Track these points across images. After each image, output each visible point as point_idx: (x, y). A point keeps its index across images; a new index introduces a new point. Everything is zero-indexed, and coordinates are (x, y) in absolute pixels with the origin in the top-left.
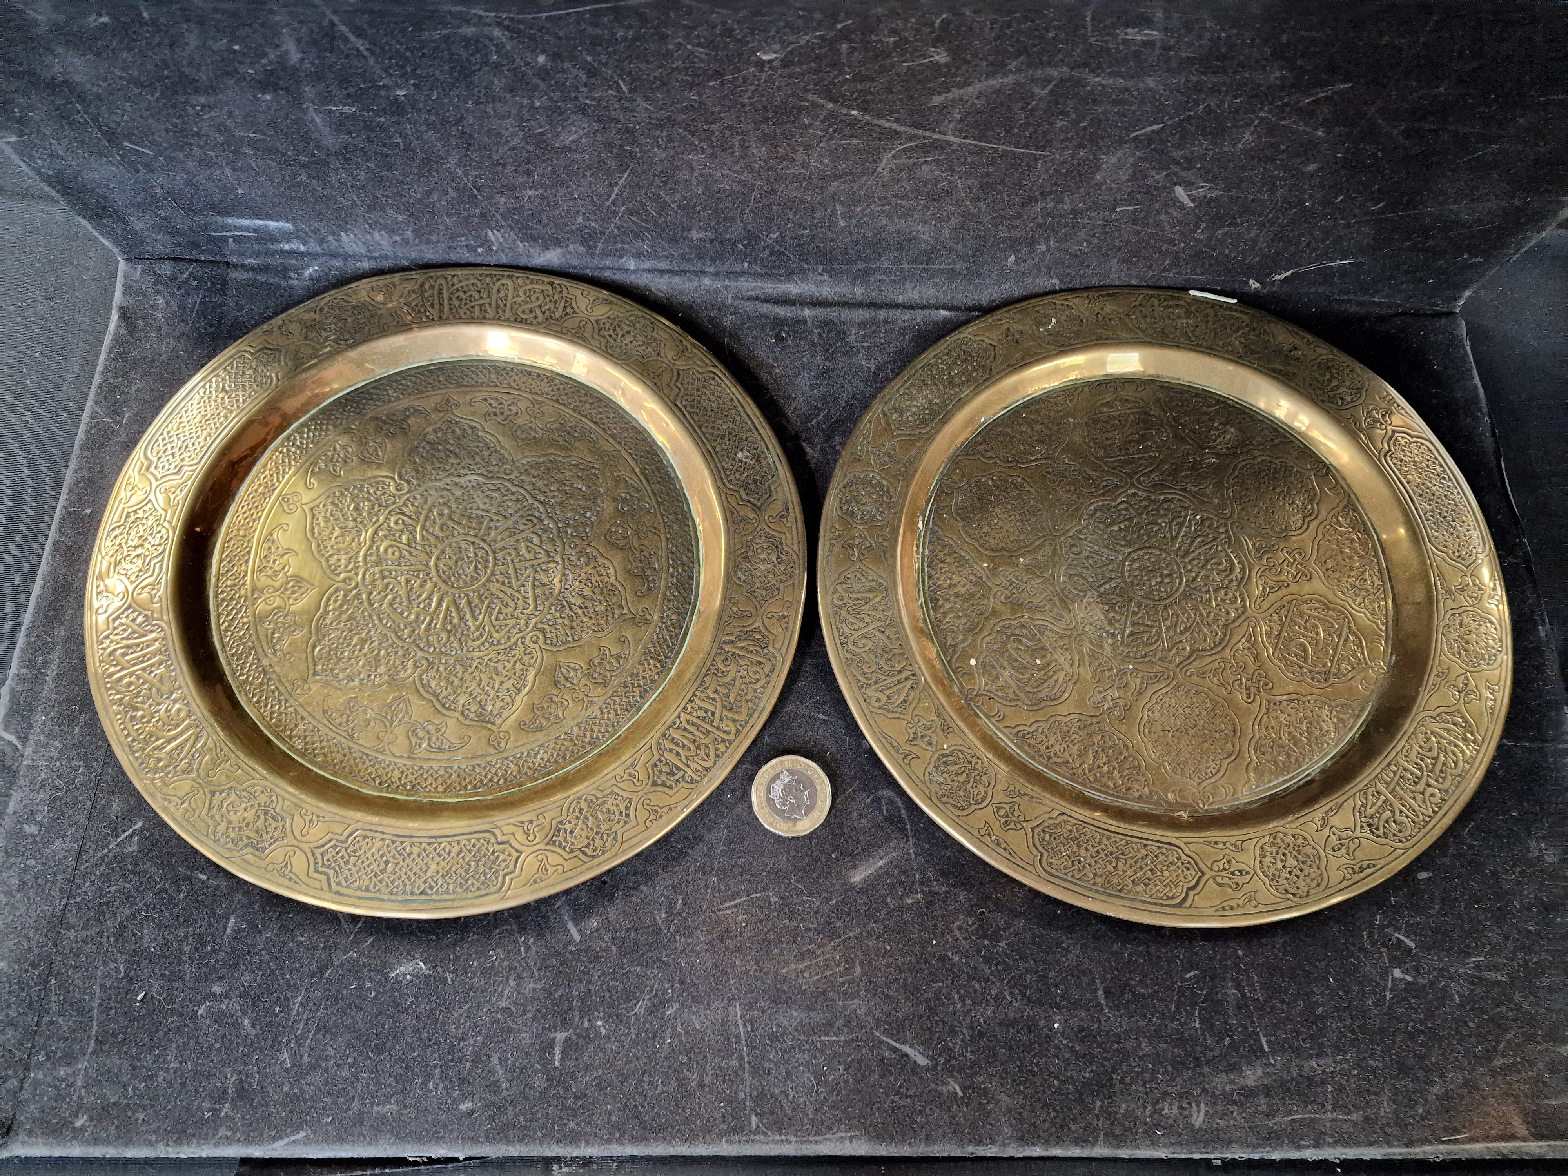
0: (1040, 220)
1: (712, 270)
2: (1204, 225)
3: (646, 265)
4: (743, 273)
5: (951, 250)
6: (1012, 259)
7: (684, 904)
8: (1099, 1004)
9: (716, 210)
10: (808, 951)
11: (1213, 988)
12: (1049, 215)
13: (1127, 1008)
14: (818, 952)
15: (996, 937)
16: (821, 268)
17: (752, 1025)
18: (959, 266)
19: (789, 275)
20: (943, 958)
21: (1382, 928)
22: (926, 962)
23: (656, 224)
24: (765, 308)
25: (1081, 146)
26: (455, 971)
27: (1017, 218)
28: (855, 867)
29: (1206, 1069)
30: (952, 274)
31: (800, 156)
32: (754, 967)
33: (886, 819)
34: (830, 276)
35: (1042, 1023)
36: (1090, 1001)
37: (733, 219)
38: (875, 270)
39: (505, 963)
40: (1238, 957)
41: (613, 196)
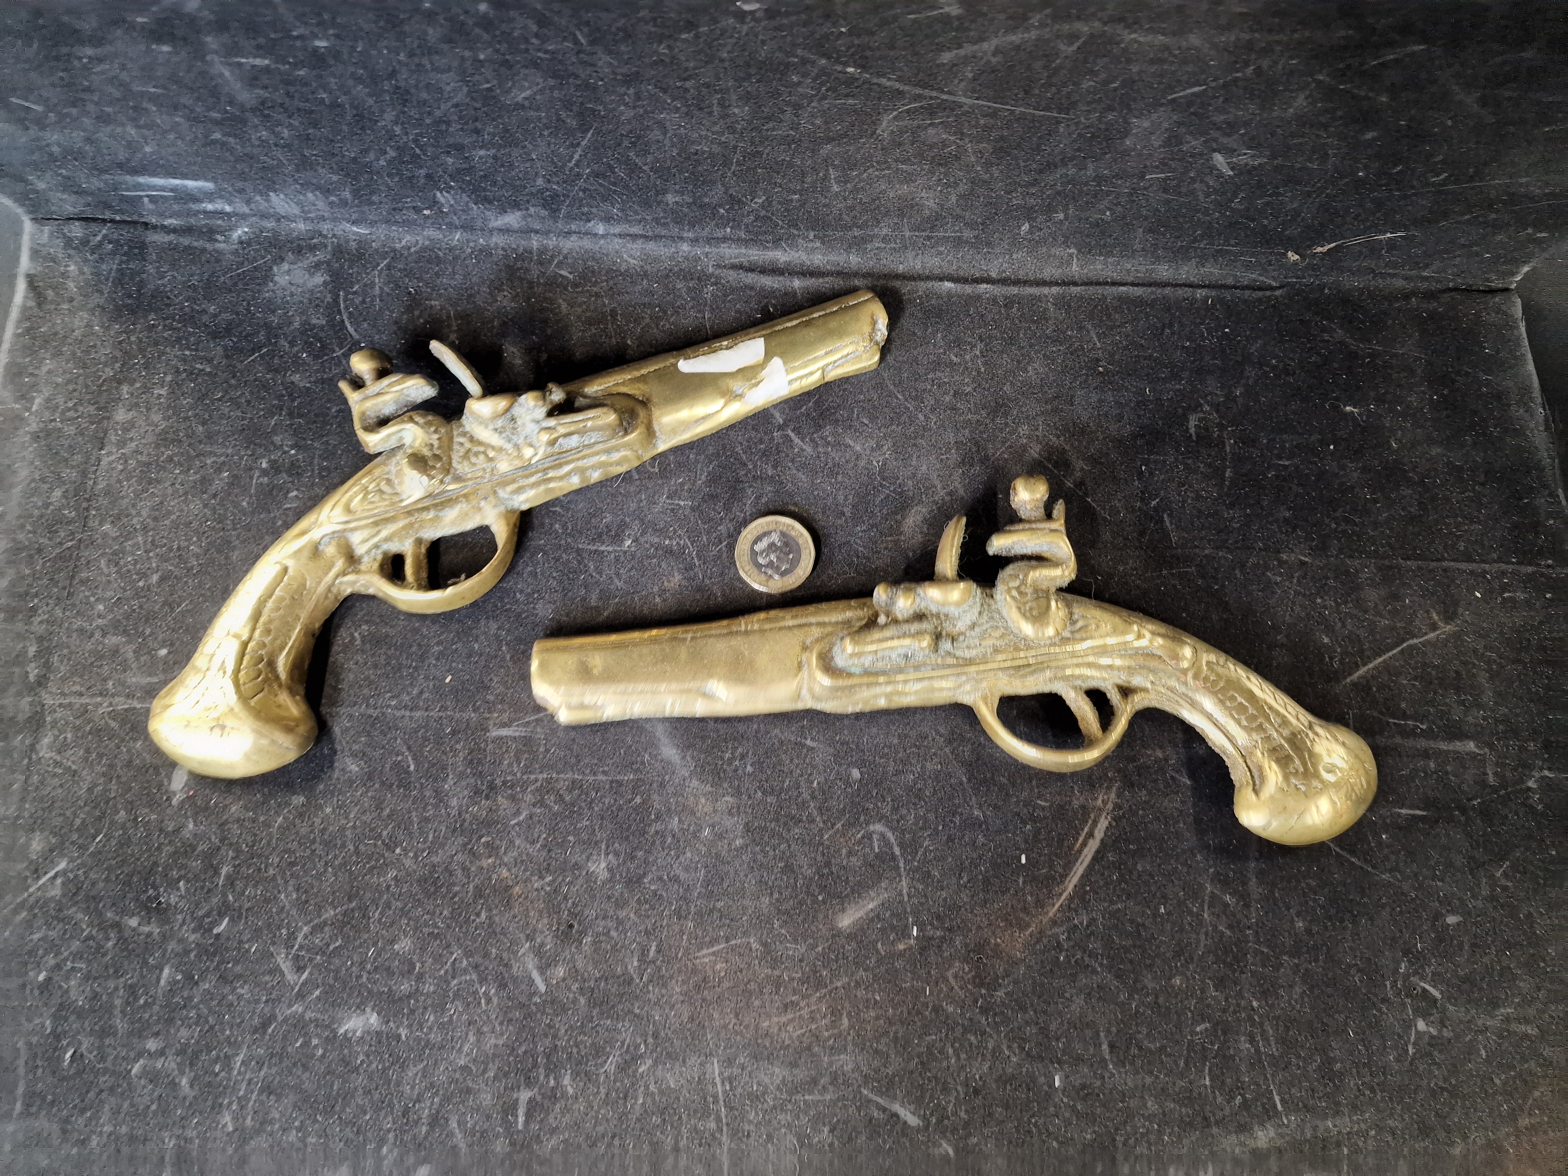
0: (1059, 187)
1: (690, 235)
2: (1242, 195)
3: (617, 230)
4: (725, 239)
5: (958, 217)
6: (1026, 227)
7: (659, 951)
8: (1103, 1061)
9: (693, 173)
10: (792, 1002)
11: (1225, 1041)
12: (1069, 183)
13: (1132, 1063)
14: (802, 1004)
15: (993, 986)
16: (811, 235)
17: (731, 1083)
18: (968, 234)
19: (777, 242)
20: (936, 1009)
21: (1406, 977)
22: (919, 1013)
23: (626, 187)
24: (750, 278)
25: (1111, 109)
26: (410, 1026)
27: (1033, 185)
28: (843, 910)
29: (1215, 1130)
30: (959, 242)
31: (788, 116)
32: (734, 1021)
33: (877, 856)
34: (823, 243)
35: (1042, 1080)
36: (1094, 1056)
37: (713, 183)
38: (873, 237)
39: (465, 1017)
40: (1253, 1009)
41: (576, 157)
